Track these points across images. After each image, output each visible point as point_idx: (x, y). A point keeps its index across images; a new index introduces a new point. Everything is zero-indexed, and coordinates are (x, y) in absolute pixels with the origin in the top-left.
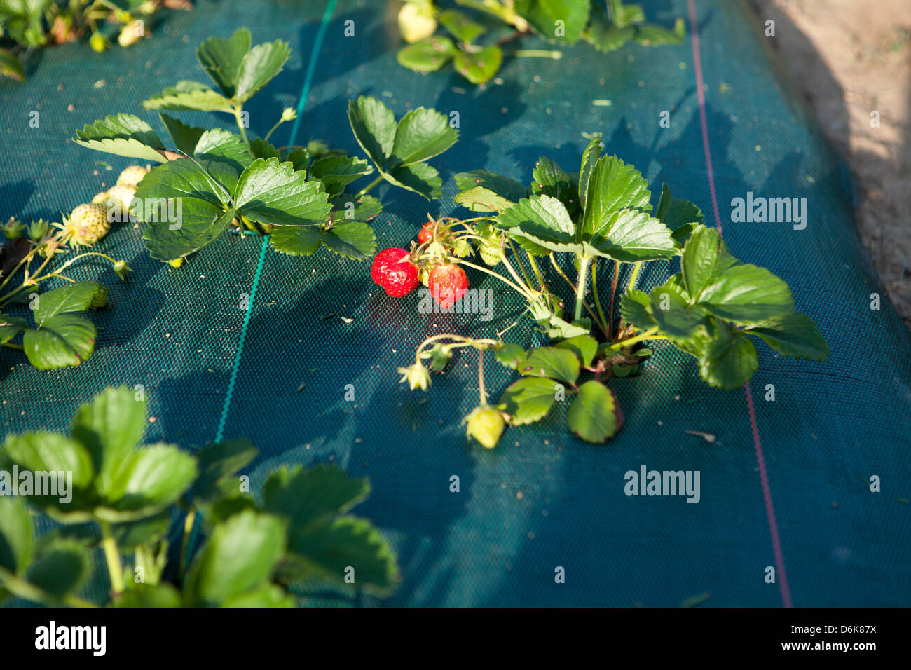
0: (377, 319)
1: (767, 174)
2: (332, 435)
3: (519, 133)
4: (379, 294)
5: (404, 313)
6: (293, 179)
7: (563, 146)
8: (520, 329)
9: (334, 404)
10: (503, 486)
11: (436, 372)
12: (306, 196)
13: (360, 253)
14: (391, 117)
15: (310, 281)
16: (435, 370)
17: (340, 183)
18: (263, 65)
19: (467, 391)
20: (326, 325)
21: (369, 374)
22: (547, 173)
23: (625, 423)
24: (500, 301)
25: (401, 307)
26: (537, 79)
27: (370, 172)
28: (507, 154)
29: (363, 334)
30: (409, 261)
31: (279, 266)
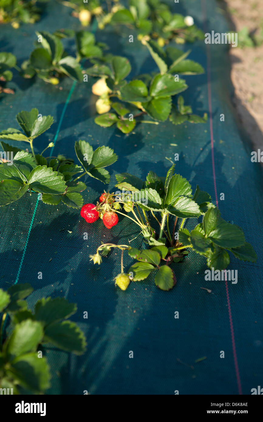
0: (82, 232)
1: (236, 179)
2: (62, 281)
3: (141, 155)
4: (83, 221)
5: (93, 230)
6: (52, 174)
7: (158, 162)
8: (138, 240)
9: (63, 268)
10: (128, 307)
11: (104, 256)
12: (57, 182)
13: (77, 206)
14: (91, 149)
15: (56, 214)
16: (103, 255)
17: (70, 175)
18: (42, 124)
19: (116, 265)
20: (61, 233)
21: (78, 255)
22: (152, 178)
23: (177, 283)
24: (130, 227)
25: (91, 227)
26: (149, 133)
27: (82, 171)
28: (136, 164)
29: (76, 238)
30: (96, 210)
31: (44, 207)
